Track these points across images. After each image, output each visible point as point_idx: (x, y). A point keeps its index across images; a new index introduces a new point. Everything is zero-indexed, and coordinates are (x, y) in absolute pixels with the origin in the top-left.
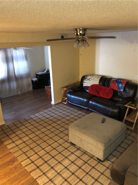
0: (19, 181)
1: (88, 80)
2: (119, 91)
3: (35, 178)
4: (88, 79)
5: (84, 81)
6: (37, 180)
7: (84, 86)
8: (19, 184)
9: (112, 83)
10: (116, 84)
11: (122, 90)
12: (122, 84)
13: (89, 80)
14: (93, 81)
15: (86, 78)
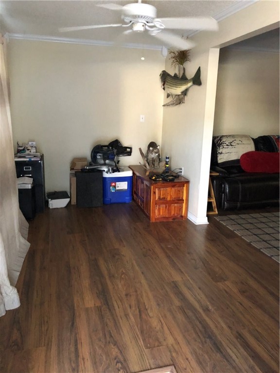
1: (230, 147)
4: (227, 143)
5: (220, 151)
7: (220, 161)
13: (231, 145)
14: (243, 146)
15: (222, 144)
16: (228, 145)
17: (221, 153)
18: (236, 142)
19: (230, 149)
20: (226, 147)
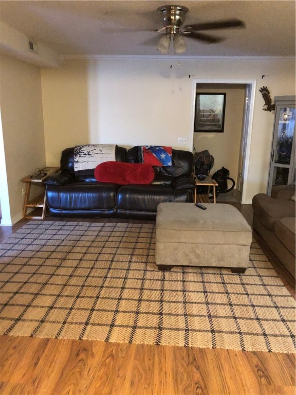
0: (161, 369)
1: (88, 156)
2: (164, 168)
3: (183, 346)
4: (85, 152)
5: (76, 160)
6: (190, 346)
7: (76, 170)
8: (166, 373)
9: (145, 154)
10: (154, 154)
11: (170, 164)
12: (165, 153)
13: (89, 154)
14: (101, 155)
15: (80, 152)
16: (85, 154)
17: (77, 162)
18: (95, 151)
19: (87, 158)
20: (84, 156)
